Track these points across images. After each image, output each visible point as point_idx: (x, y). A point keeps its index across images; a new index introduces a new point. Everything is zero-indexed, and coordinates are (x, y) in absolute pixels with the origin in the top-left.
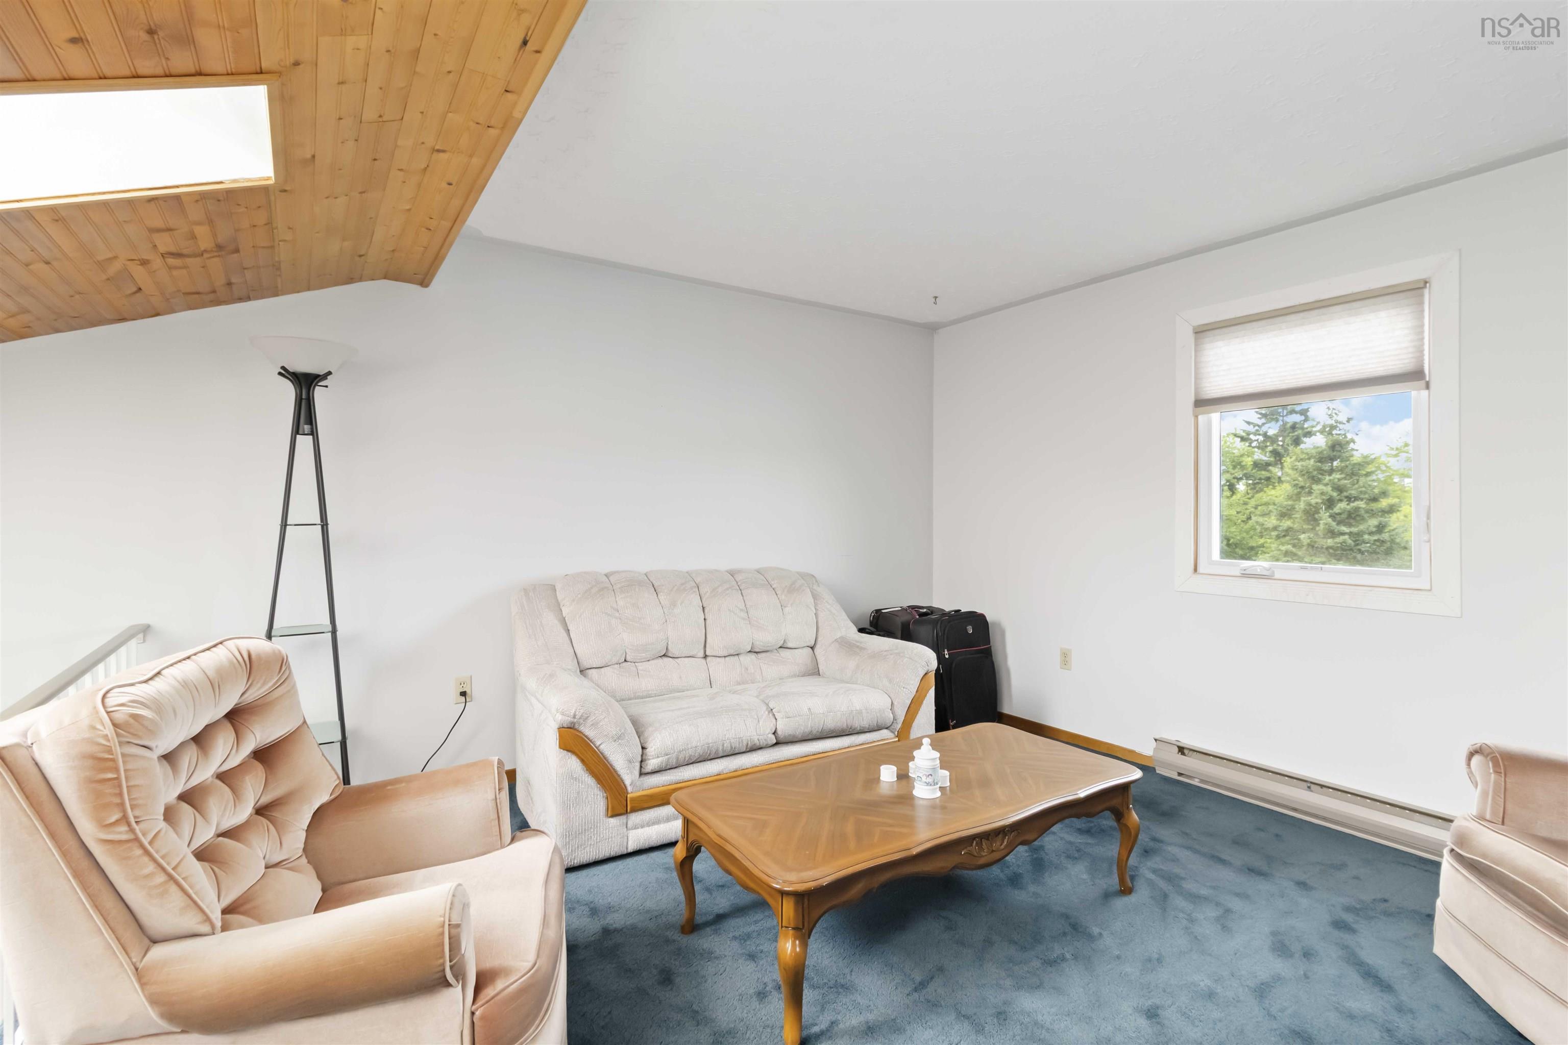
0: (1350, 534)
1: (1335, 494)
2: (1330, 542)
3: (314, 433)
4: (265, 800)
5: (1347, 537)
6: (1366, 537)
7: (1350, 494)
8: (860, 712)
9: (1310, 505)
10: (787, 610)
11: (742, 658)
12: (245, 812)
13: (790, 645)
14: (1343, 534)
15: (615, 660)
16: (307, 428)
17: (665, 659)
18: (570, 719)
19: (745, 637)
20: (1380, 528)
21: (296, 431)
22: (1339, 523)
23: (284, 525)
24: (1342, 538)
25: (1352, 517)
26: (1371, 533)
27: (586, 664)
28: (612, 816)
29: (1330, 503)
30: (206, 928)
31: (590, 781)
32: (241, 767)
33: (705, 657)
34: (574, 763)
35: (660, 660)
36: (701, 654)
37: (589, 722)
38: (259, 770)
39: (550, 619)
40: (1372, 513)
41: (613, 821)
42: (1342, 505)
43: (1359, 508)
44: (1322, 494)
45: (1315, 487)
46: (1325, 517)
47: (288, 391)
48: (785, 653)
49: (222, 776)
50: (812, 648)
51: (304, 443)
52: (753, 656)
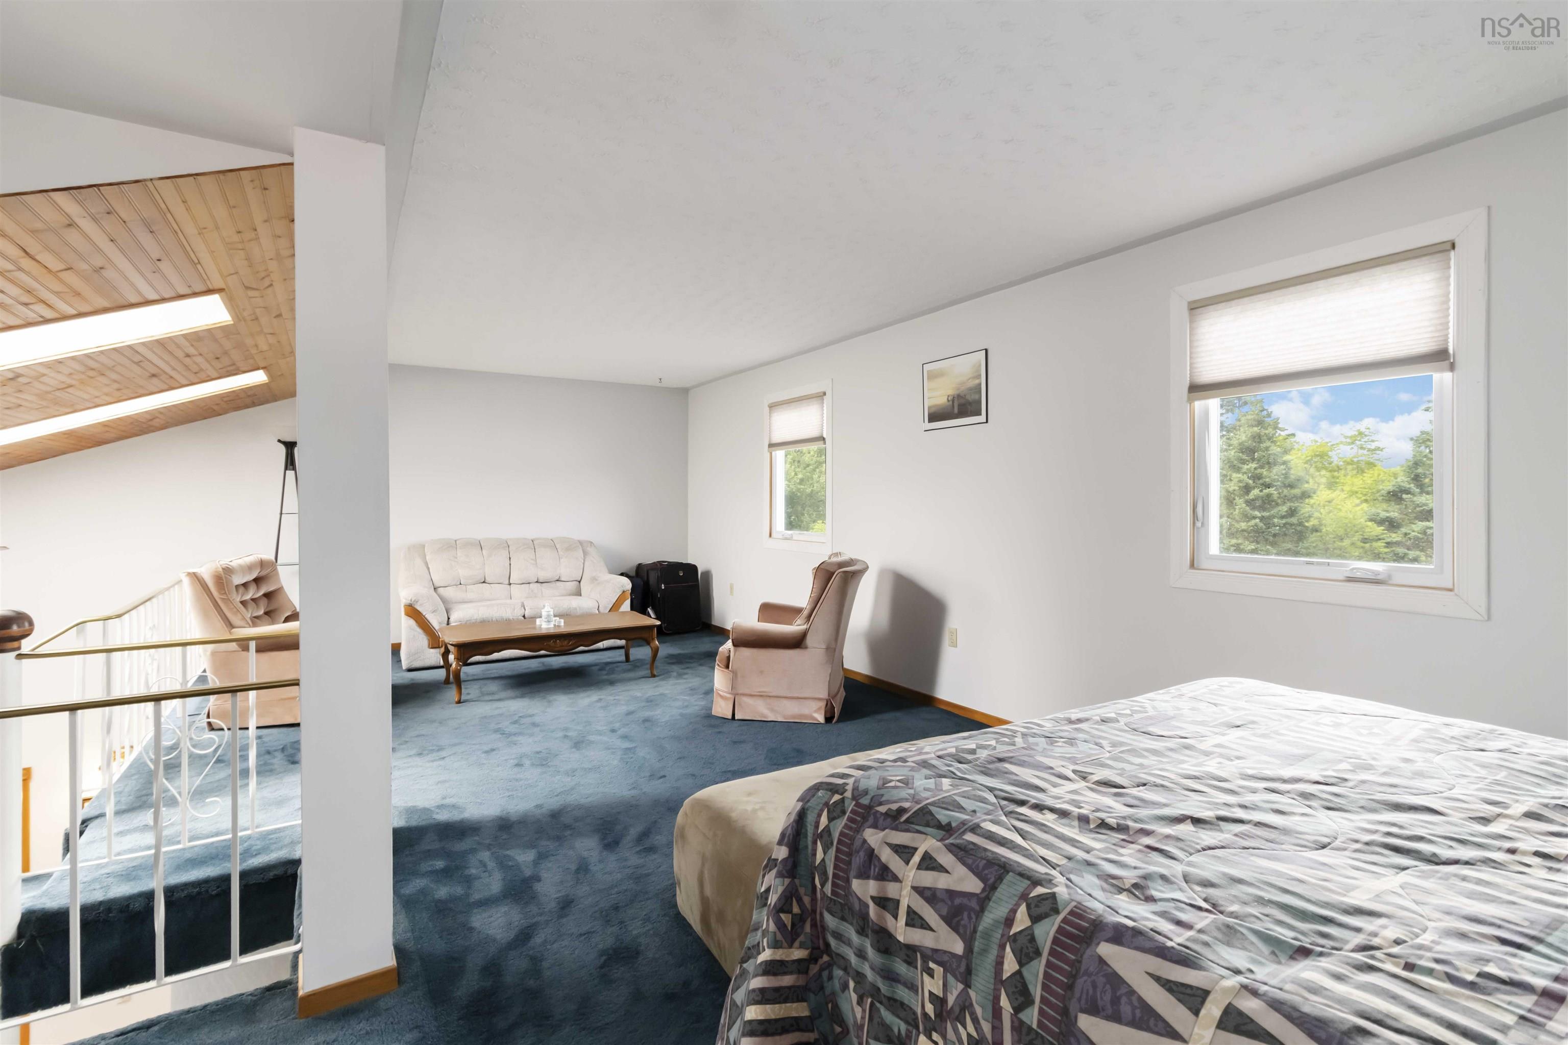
0: (1262, 519)
1: (1251, 482)
2: (1243, 525)
3: (294, 469)
4: (267, 610)
5: (1258, 520)
6: (1276, 520)
7: (1265, 482)
8: (576, 609)
9: (1229, 492)
10: (562, 560)
11: (531, 585)
12: (261, 612)
13: (562, 579)
14: (1254, 518)
15: (453, 583)
16: (291, 467)
17: (484, 584)
18: (409, 602)
19: (533, 573)
20: (1292, 512)
21: (286, 469)
22: (1254, 508)
23: (281, 514)
24: (1253, 522)
25: (1267, 502)
26: (1283, 517)
27: (437, 584)
28: (432, 648)
29: (1247, 489)
30: (247, 626)
31: (419, 630)
32: (259, 597)
33: (510, 584)
34: (412, 622)
35: (481, 585)
36: (507, 582)
37: (419, 604)
38: (265, 600)
39: (418, 562)
40: (1286, 499)
41: (432, 650)
42: (1255, 492)
43: (1272, 494)
44: (1240, 481)
45: (1234, 475)
46: (1240, 503)
47: (282, 450)
48: (559, 584)
49: (253, 600)
50: (580, 582)
51: (290, 474)
52: (539, 585)
